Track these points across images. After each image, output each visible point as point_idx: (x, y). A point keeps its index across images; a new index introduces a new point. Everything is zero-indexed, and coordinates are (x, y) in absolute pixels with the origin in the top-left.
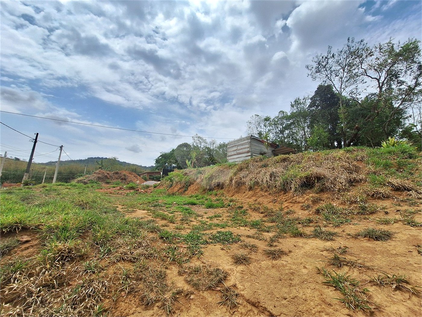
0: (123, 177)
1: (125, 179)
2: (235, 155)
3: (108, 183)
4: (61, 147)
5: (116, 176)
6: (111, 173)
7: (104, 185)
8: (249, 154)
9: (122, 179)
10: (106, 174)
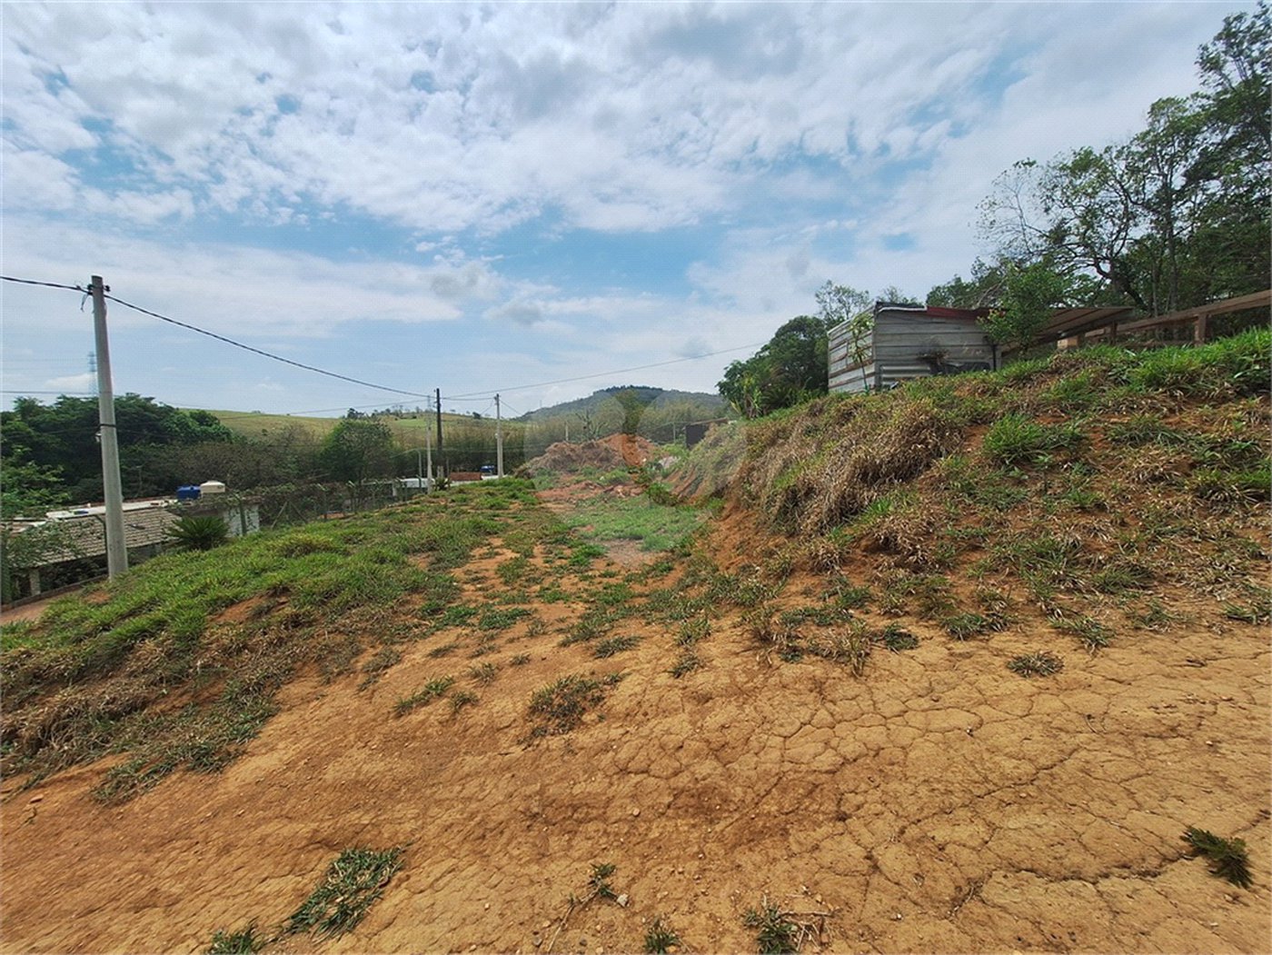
0: (603, 454)
1: (608, 460)
2: (843, 372)
3: (572, 472)
4: (497, 398)
5: (589, 453)
6: (578, 448)
7: (565, 477)
8: (871, 369)
9: (601, 460)
10: (568, 453)
